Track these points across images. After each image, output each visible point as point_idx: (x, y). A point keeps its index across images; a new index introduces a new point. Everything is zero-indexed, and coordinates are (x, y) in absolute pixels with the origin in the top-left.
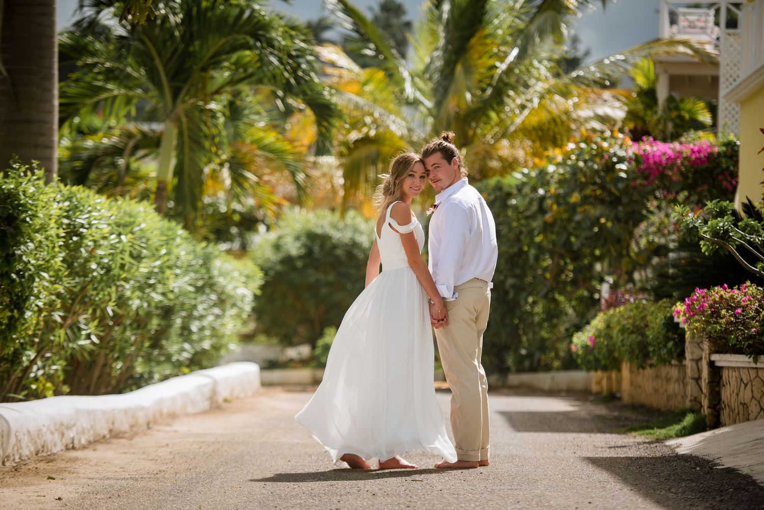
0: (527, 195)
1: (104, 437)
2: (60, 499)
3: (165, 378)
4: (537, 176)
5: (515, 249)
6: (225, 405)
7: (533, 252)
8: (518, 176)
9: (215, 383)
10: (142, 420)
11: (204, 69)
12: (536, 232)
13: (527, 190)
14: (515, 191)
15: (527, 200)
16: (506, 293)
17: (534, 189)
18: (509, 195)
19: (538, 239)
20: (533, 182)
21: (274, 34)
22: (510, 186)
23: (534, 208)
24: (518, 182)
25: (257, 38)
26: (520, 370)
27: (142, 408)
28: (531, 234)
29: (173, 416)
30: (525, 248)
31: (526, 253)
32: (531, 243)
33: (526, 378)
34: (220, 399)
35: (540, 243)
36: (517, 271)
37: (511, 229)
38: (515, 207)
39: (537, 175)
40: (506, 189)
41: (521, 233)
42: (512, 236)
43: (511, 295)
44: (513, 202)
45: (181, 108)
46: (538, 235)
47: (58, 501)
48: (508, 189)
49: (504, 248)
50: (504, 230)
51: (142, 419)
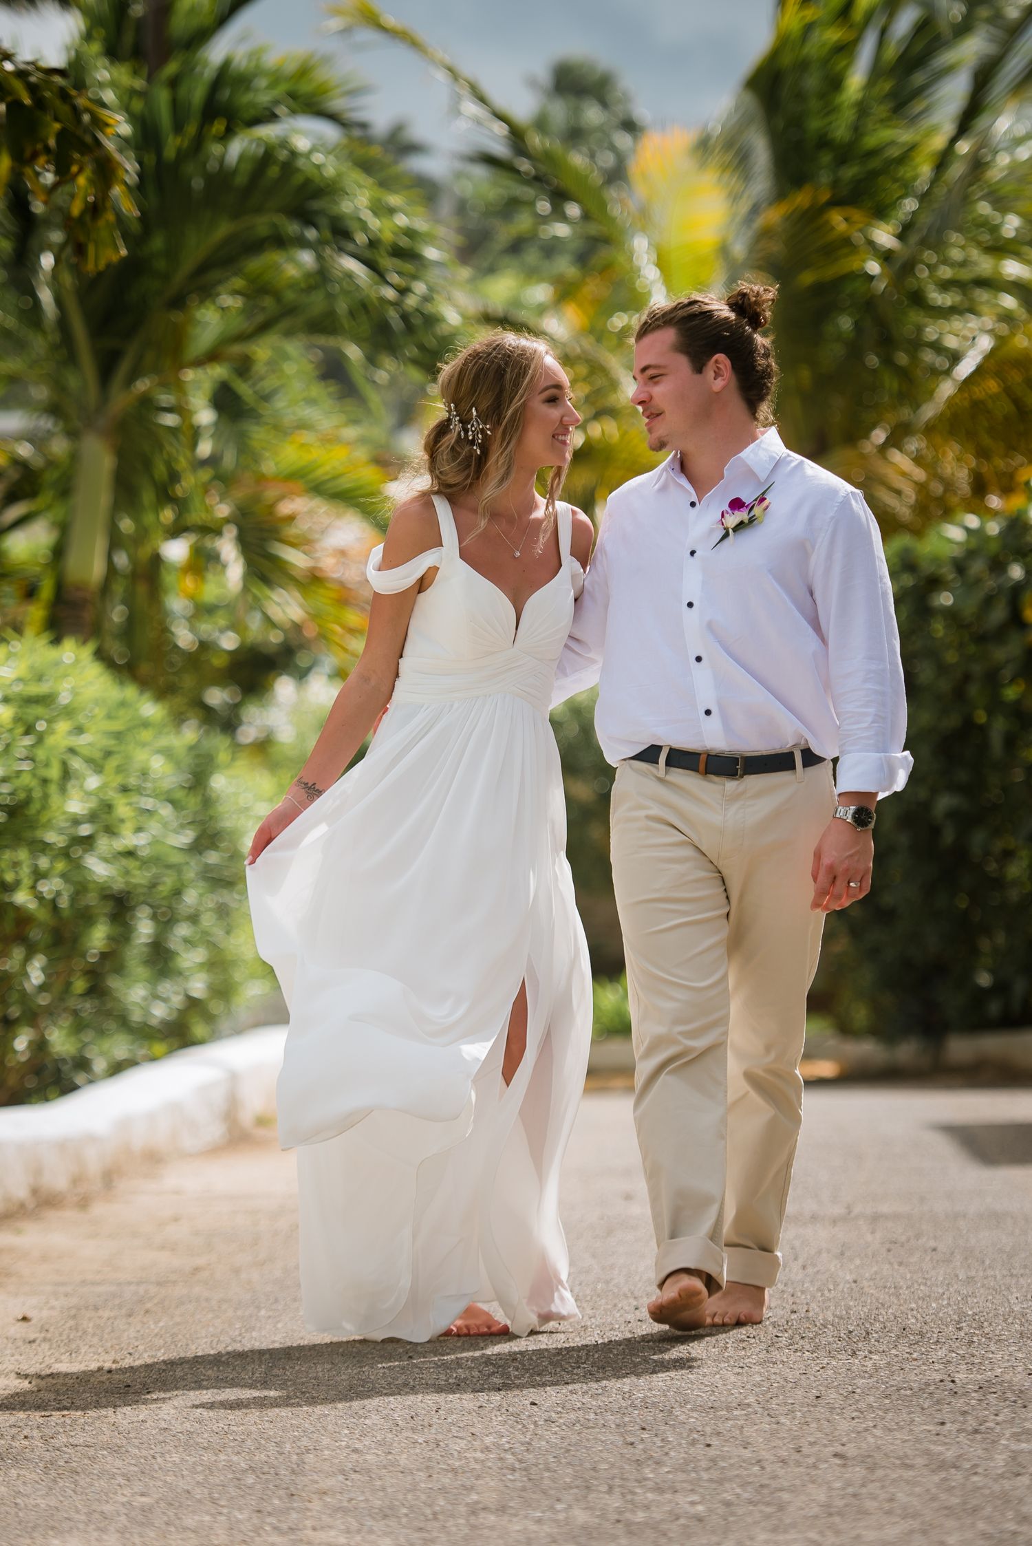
0: (978, 581)
1: (22, 1206)
2: (25, 1319)
3: (117, 1068)
4: (1004, 534)
5: (952, 721)
6: (260, 1132)
7: (999, 727)
8: (954, 533)
9: (234, 1078)
10: (94, 1167)
11: (178, 302)
12: (1007, 673)
13: (978, 567)
14: (949, 574)
15: (979, 595)
16: (935, 831)
17: (998, 566)
18: (934, 583)
19: (1011, 693)
20: (994, 547)
21: (346, 207)
22: (935, 560)
23: (999, 614)
24: (957, 552)
25: (308, 219)
26: (979, 1024)
27: (91, 1139)
28: (992, 679)
29: (153, 1159)
30: (981, 717)
31: (983, 729)
32: (995, 704)
33: (994, 1044)
34: (246, 1117)
35: (1018, 703)
36: (962, 776)
37: (942, 669)
38: (951, 615)
39: (1000, 533)
40: (927, 568)
41: (967, 678)
42: (945, 686)
43: (949, 836)
44: (945, 599)
45: (121, 401)
46: (1012, 681)
47: (24, 1324)
48: (932, 569)
49: (926, 718)
50: (926, 673)
51: (94, 1164)
